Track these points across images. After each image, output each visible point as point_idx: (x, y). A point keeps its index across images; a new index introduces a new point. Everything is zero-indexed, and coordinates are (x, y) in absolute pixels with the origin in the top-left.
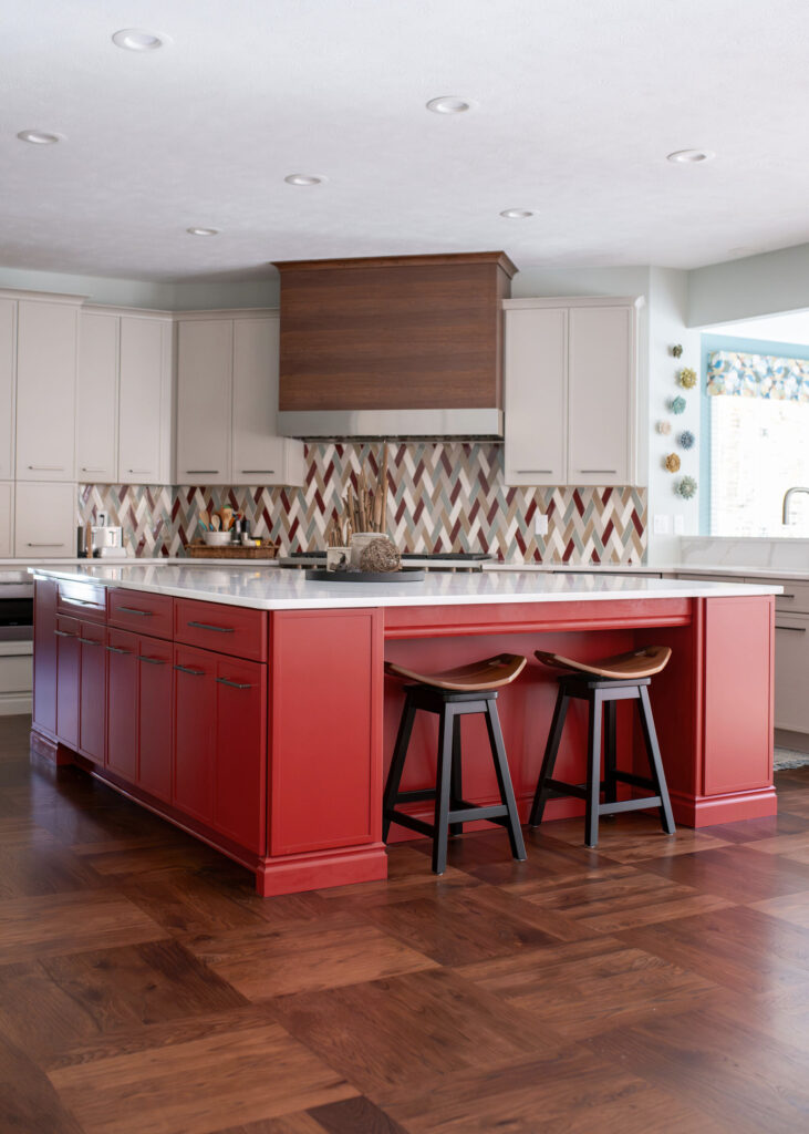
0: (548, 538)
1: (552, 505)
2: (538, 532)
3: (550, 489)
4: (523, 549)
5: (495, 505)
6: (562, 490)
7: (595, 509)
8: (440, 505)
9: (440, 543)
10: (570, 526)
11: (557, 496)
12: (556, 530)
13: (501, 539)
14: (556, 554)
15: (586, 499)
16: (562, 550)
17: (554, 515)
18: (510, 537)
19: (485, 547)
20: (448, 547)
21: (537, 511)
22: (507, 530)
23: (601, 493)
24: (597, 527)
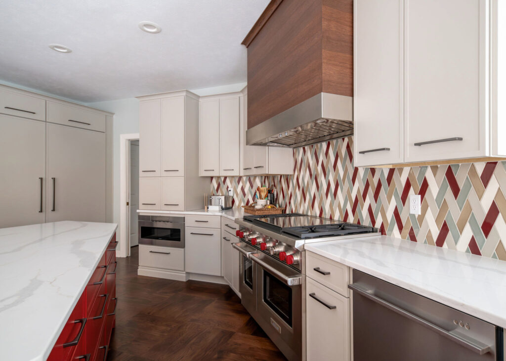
0: (422, 217)
1: (425, 185)
2: (412, 212)
3: (423, 166)
4: (401, 228)
5: (379, 185)
6: (435, 169)
7: (472, 190)
8: (347, 184)
9: (347, 215)
10: (444, 207)
11: (429, 175)
12: (429, 210)
13: (384, 216)
14: (429, 236)
15: (461, 178)
16: (436, 233)
17: (426, 196)
18: (390, 215)
19: (373, 222)
20: (351, 219)
21: (412, 191)
22: (387, 208)
23: (480, 168)
24: (475, 211)
